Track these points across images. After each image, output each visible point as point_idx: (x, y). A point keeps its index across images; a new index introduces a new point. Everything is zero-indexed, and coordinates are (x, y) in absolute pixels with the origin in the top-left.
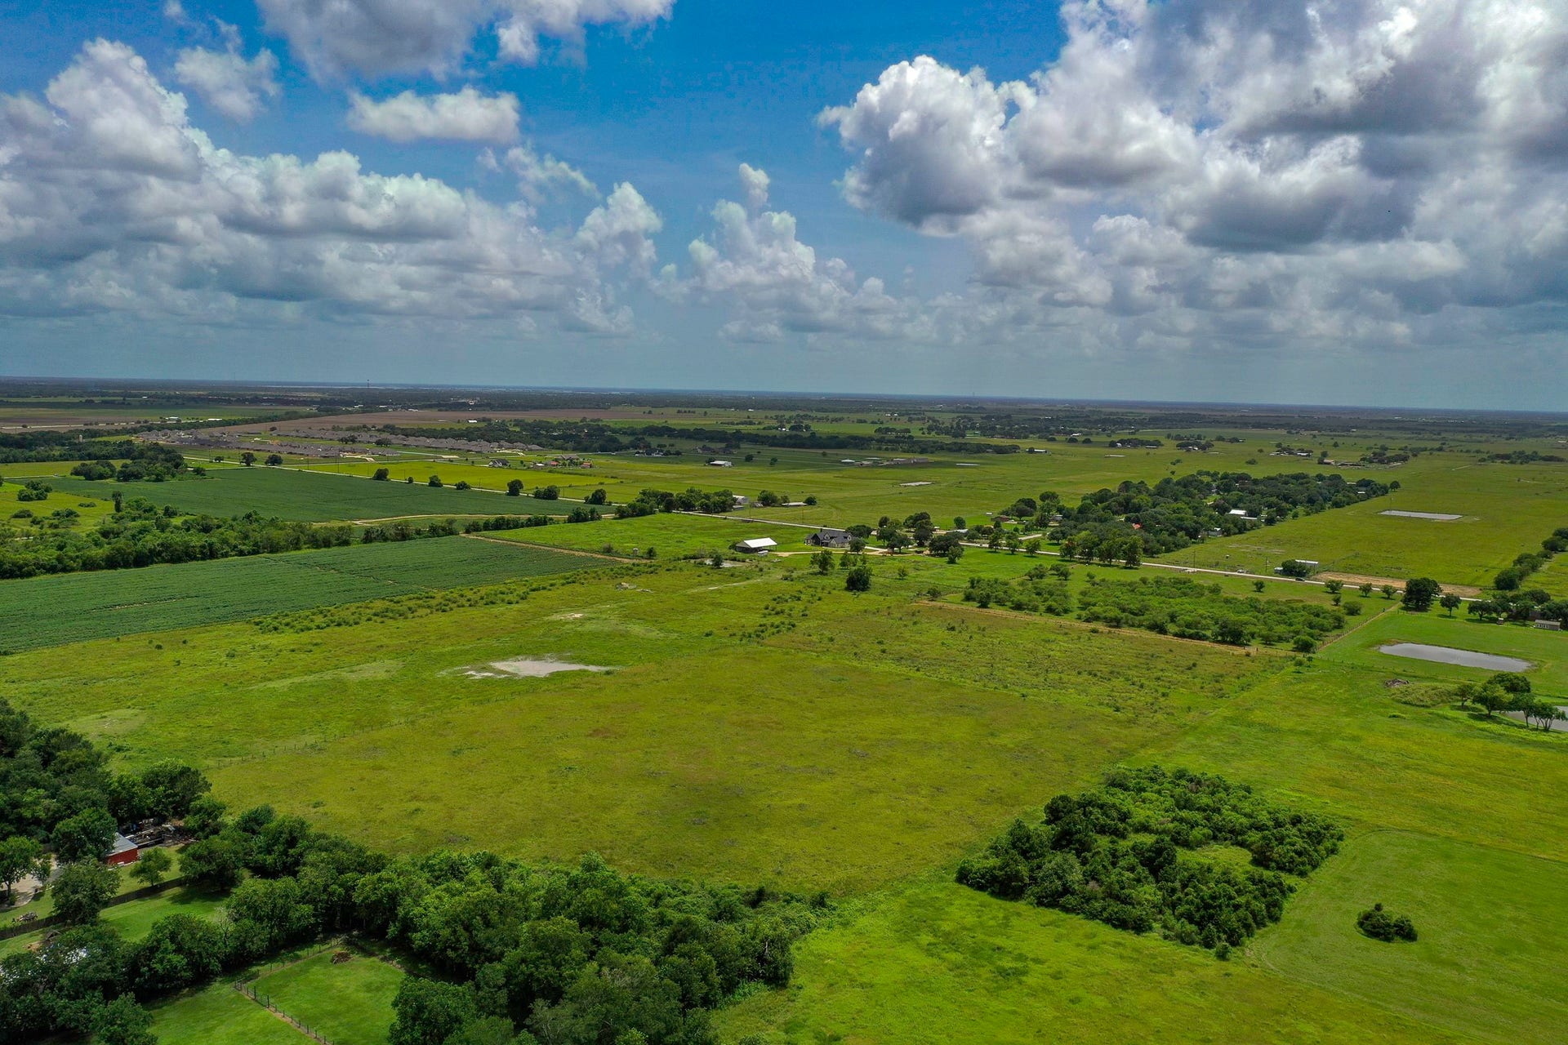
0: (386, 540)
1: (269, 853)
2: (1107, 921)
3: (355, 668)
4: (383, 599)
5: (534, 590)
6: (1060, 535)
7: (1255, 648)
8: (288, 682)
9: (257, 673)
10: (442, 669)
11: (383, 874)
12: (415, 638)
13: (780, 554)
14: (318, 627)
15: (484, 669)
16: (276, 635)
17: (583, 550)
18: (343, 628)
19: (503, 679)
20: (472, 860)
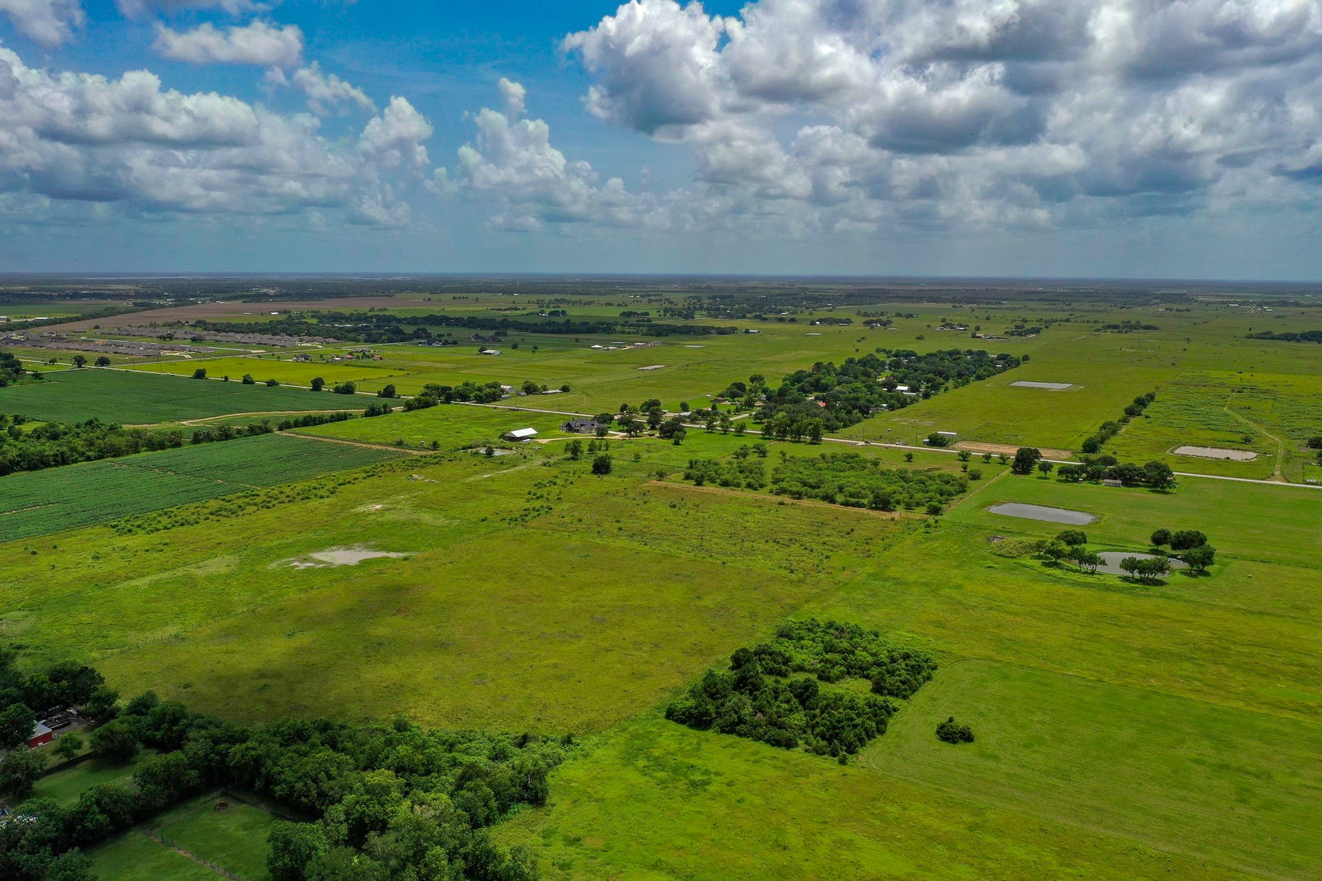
0: (212, 440)
1: (157, 729)
3: (200, 564)
4: (217, 498)
5: (341, 484)
6: (762, 416)
7: (899, 513)
8: (147, 579)
9: (121, 572)
10: (272, 561)
11: (249, 744)
12: (248, 534)
13: (540, 441)
14: (165, 528)
15: (306, 560)
16: (131, 537)
17: (379, 444)
18: (186, 527)
19: (322, 569)
20: (312, 726)
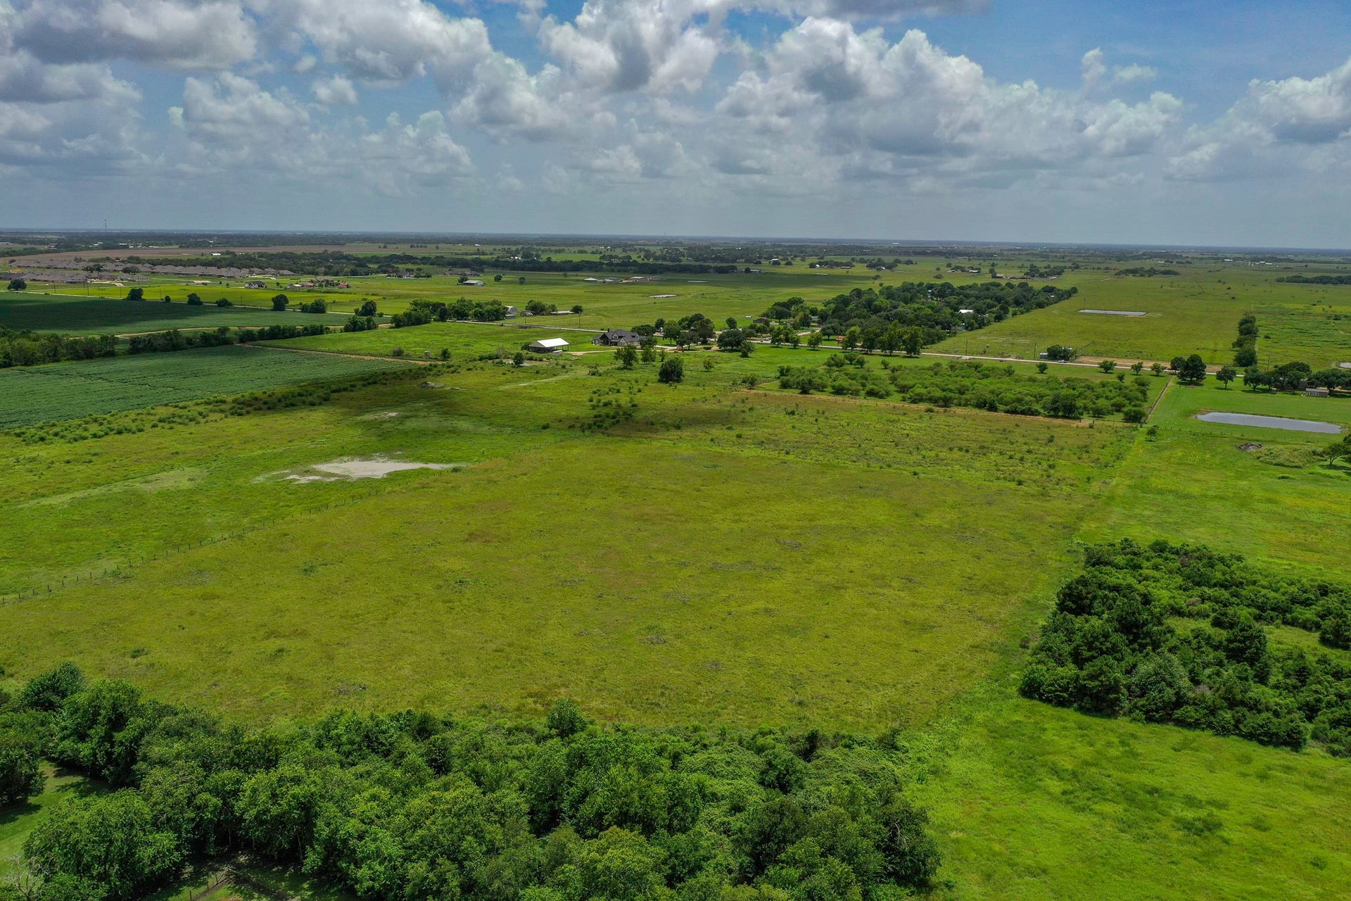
1: (82, 737)
3: (149, 478)
4: (166, 405)
5: (334, 391)
6: (831, 331)
8: (67, 497)
9: (26, 488)
10: (257, 474)
11: (285, 770)
12: (215, 443)
13: (574, 353)
14: (95, 436)
15: (307, 472)
16: (44, 446)
17: (371, 355)
18: (125, 436)
19: (335, 483)
20: (394, 724)
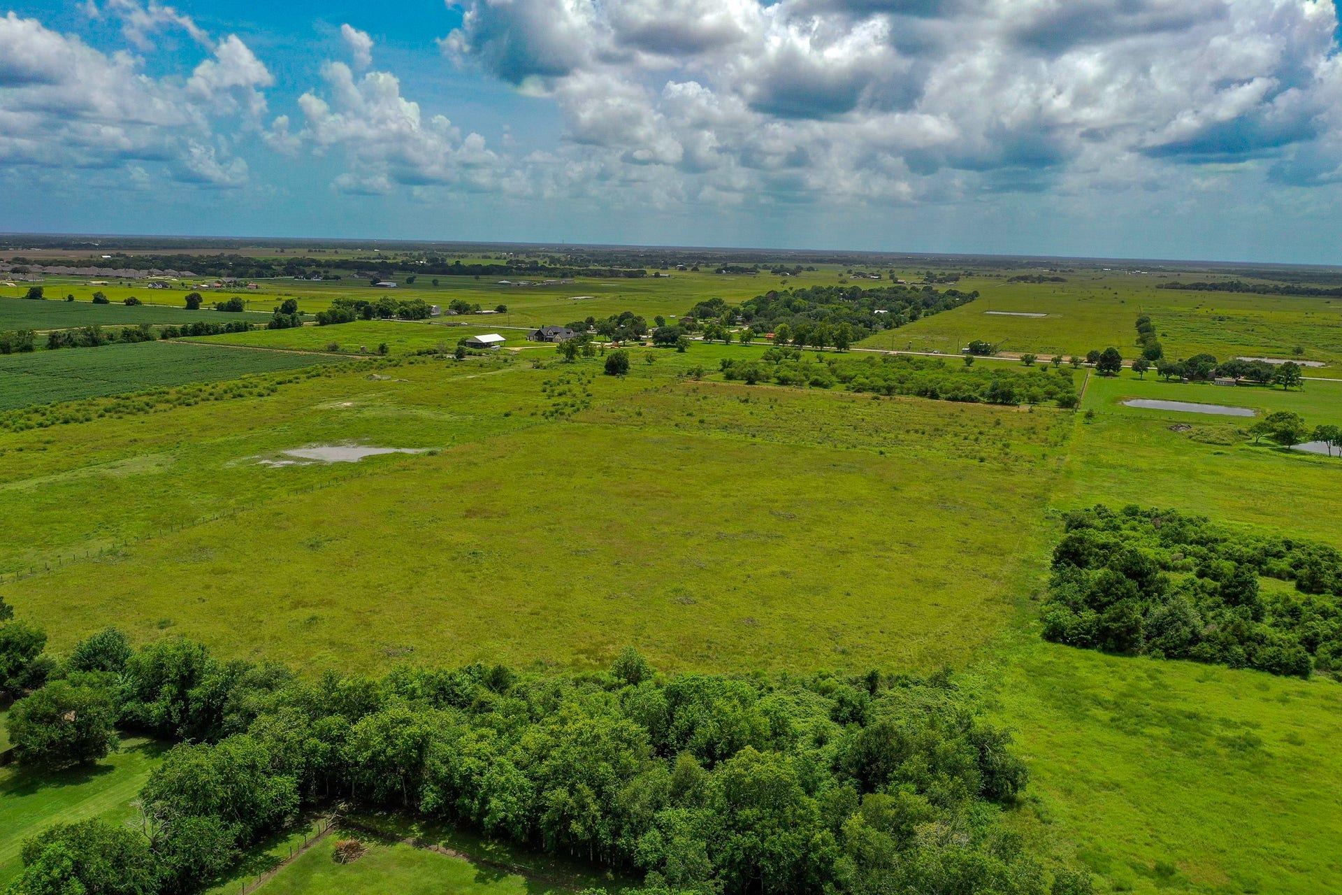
0: (74, 345)
1: (151, 696)
2: (1261, 668)
3: (113, 464)
4: (107, 396)
5: (280, 383)
6: (761, 329)
8: (32, 483)
10: (227, 459)
12: (172, 431)
14: (41, 425)
15: (278, 457)
17: (305, 350)
18: (72, 426)
19: (311, 467)
